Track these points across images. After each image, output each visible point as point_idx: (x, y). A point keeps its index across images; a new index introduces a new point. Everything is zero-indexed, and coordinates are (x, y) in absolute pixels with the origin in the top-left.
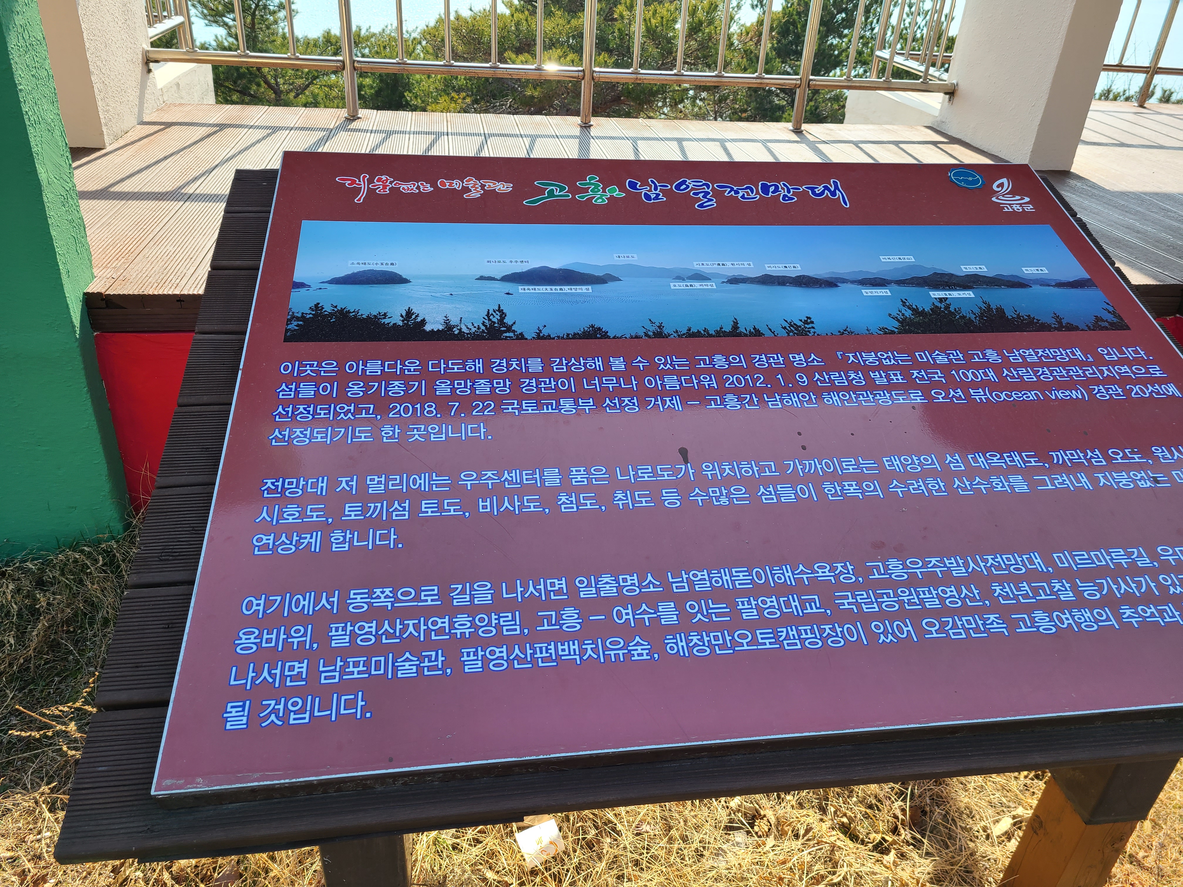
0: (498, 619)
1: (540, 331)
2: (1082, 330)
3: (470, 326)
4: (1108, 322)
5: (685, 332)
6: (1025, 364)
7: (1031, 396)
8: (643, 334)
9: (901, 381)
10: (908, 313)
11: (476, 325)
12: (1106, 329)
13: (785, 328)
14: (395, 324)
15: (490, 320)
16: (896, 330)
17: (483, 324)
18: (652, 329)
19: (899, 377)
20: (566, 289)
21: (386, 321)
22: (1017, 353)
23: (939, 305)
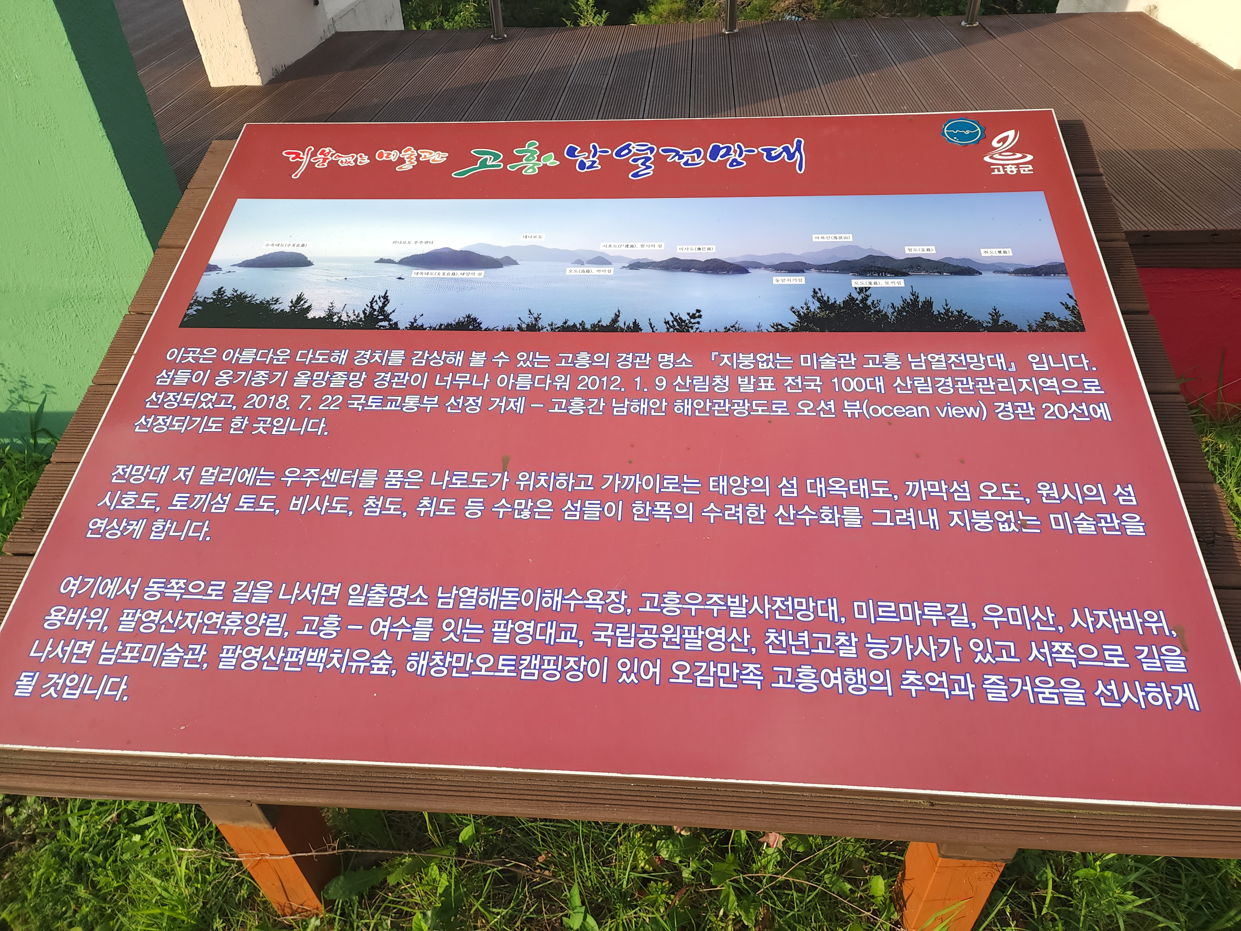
0: (266, 620)
1: (415, 320)
2: (1021, 331)
3: (351, 314)
4: (1058, 320)
5: (560, 324)
6: (929, 373)
7: (916, 412)
8: (516, 326)
9: (769, 389)
10: (814, 306)
11: (356, 313)
12: (1053, 329)
13: (667, 323)
14: (282, 310)
15: (372, 307)
16: (791, 327)
17: (364, 312)
18: (528, 320)
19: (770, 384)
20: (459, 273)
21: (275, 307)
22: (923, 358)
23: (855, 295)
